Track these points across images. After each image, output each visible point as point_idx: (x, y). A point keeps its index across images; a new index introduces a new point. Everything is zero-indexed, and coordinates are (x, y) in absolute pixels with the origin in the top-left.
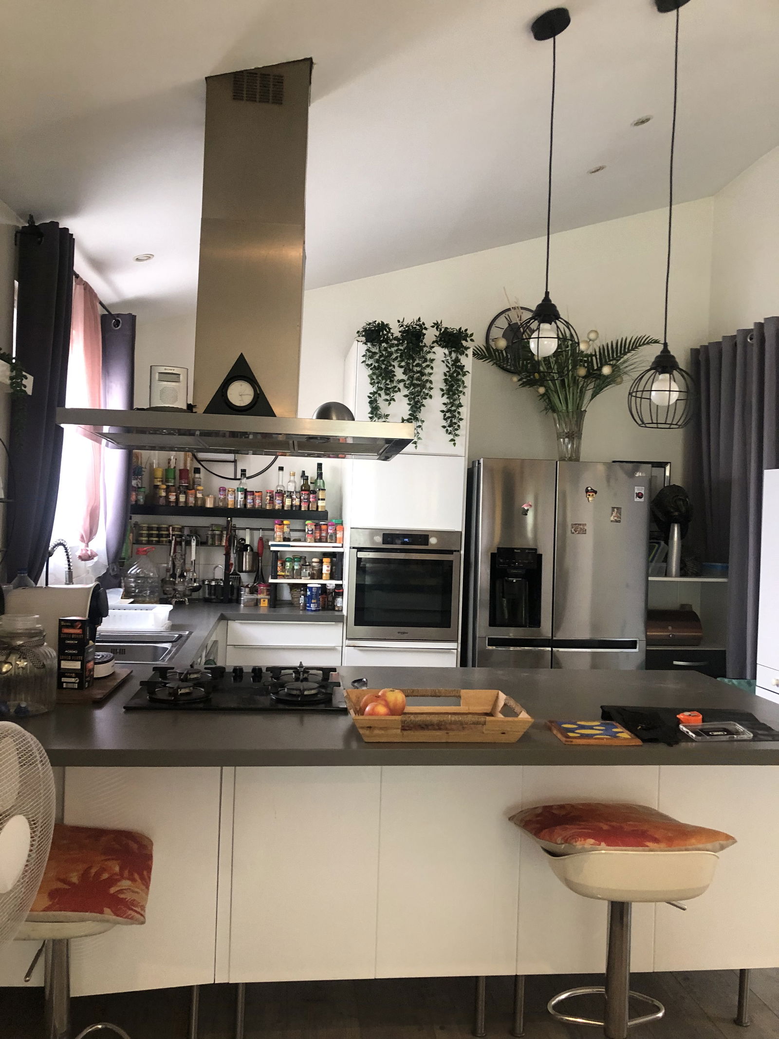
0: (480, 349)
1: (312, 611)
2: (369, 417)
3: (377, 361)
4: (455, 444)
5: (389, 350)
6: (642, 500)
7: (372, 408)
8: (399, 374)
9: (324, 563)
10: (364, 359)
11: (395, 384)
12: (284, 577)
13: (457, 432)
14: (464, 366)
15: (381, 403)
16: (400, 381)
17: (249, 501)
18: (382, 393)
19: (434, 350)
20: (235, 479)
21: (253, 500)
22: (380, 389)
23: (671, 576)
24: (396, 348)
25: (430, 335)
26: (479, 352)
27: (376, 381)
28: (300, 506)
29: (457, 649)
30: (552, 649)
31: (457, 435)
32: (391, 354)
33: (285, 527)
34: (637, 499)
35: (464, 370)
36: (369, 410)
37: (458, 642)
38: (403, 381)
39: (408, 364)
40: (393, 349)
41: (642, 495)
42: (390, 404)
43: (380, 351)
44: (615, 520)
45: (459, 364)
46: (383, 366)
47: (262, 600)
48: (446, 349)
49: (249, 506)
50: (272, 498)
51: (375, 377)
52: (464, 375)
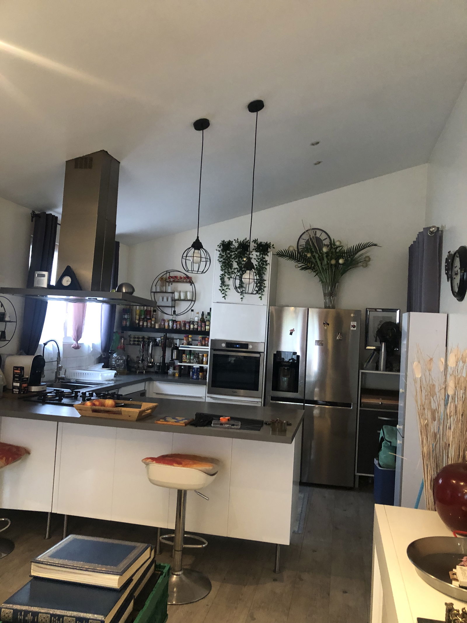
0: (281, 252)
1: (195, 379)
2: (220, 286)
3: (224, 259)
4: (261, 299)
5: (231, 254)
6: (355, 329)
7: (222, 281)
8: (235, 265)
9: (204, 356)
10: (218, 258)
11: (233, 270)
12: (185, 362)
13: (263, 293)
14: (267, 261)
15: (226, 279)
16: (235, 269)
17: (174, 326)
18: (226, 274)
19: (252, 253)
20: (171, 315)
21: (177, 325)
22: (225, 272)
23: (381, 371)
24: (234, 253)
25: (252, 245)
26: (280, 253)
27: (224, 269)
28: (197, 329)
29: (261, 402)
30: (304, 404)
31: (262, 295)
32: (231, 256)
33: (190, 338)
34: (352, 329)
35: (267, 263)
36: (221, 282)
37: (262, 399)
38: (237, 268)
39: (239, 260)
40: (232, 254)
41: (355, 326)
42: (229, 280)
43: (225, 254)
44: (340, 339)
45: (265, 260)
46: (227, 262)
47: (176, 373)
48: (258, 253)
49: (174, 328)
50: (185, 324)
51: (223, 267)
52: (266, 265)
